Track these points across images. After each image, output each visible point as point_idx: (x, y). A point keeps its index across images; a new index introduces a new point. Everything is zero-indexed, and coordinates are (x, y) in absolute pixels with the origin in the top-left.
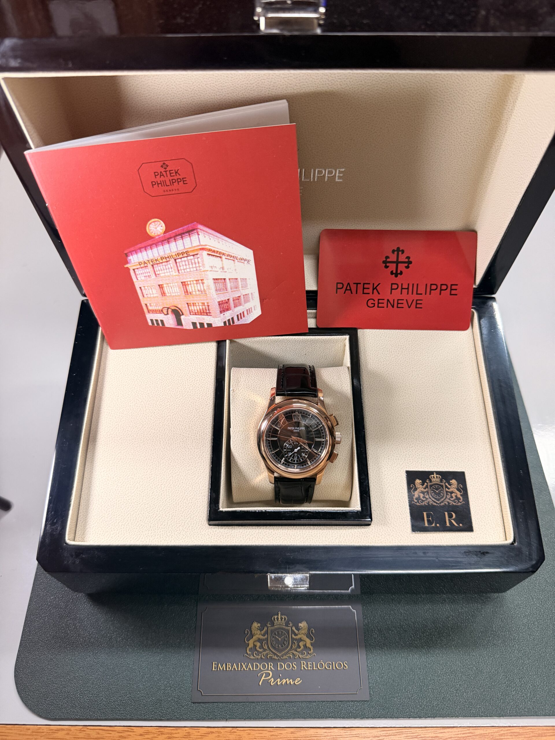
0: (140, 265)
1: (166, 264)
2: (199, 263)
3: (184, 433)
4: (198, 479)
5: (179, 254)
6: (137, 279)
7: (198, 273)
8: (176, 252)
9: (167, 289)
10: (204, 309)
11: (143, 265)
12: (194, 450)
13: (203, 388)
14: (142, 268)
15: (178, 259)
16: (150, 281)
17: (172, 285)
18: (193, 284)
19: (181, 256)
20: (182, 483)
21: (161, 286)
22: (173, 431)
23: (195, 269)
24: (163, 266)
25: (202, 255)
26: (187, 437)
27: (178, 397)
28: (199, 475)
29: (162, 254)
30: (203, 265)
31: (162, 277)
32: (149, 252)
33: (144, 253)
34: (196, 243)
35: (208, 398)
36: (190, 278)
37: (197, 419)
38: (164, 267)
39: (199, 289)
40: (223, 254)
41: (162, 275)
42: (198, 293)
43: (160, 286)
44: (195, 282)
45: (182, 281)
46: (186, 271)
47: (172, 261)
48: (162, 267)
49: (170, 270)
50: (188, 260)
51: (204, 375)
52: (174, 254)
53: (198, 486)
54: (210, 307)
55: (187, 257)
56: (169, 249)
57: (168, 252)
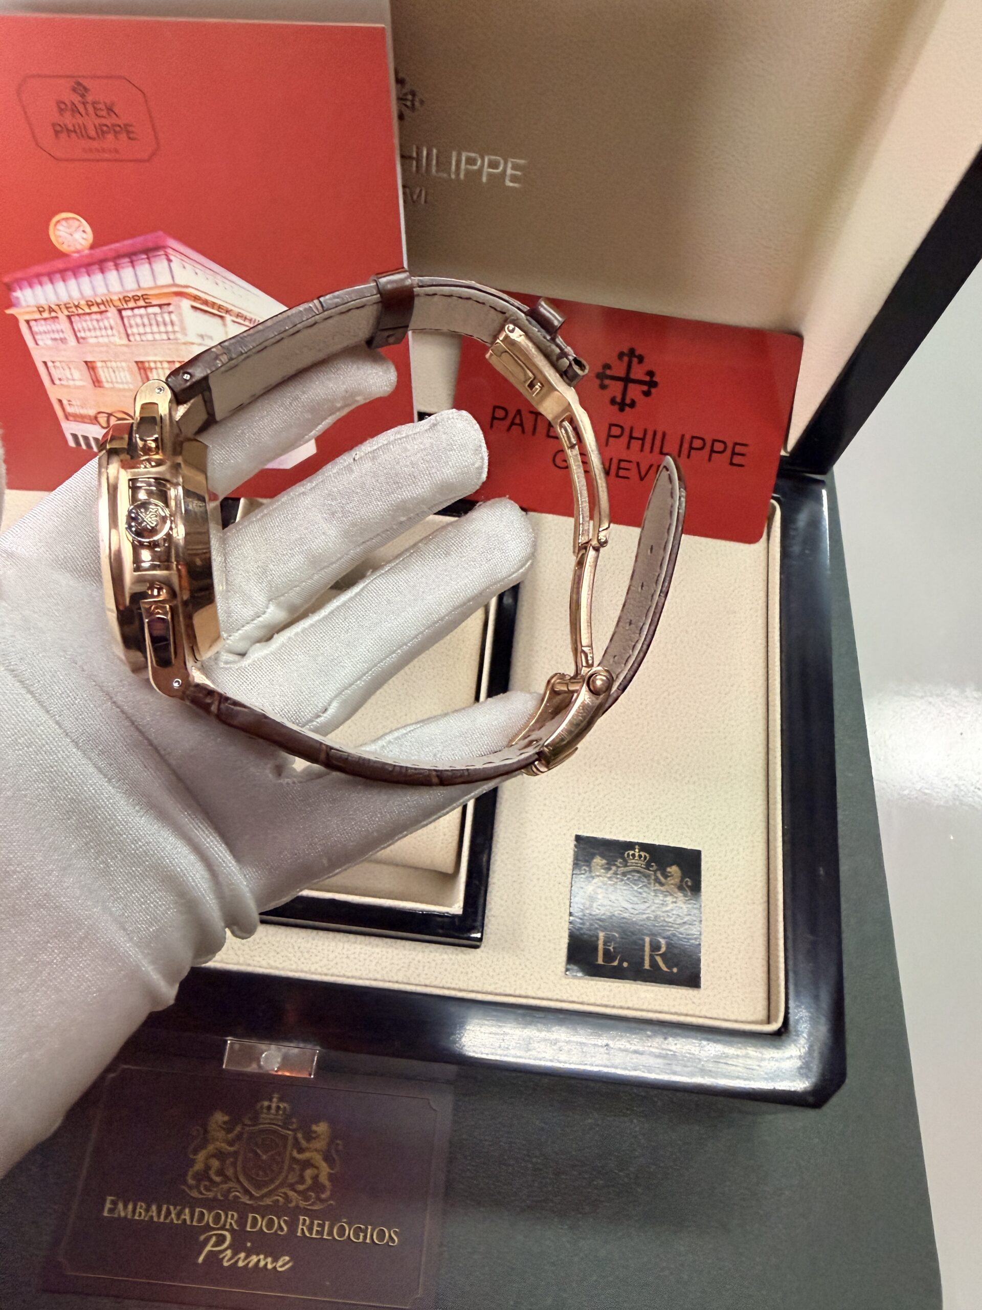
0: (40, 312)
1: (98, 316)
2: (172, 324)
5: (127, 299)
6: (37, 344)
7: (171, 346)
8: (120, 293)
9: (104, 372)
11: (49, 312)
14: (45, 319)
15: (125, 309)
16: (65, 350)
17: (114, 364)
19: (131, 304)
21: (90, 366)
23: (165, 336)
24: (91, 320)
25: (178, 307)
29: (88, 292)
30: (184, 330)
31: (92, 345)
32: (60, 285)
33: (49, 287)
34: (164, 279)
36: (156, 355)
38: (95, 323)
40: (228, 311)
41: (92, 341)
43: (89, 364)
45: (137, 360)
46: (144, 338)
47: (112, 313)
48: (89, 323)
49: (109, 332)
50: (148, 315)
52: (115, 298)
55: (145, 307)
56: (102, 283)
57: (101, 290)
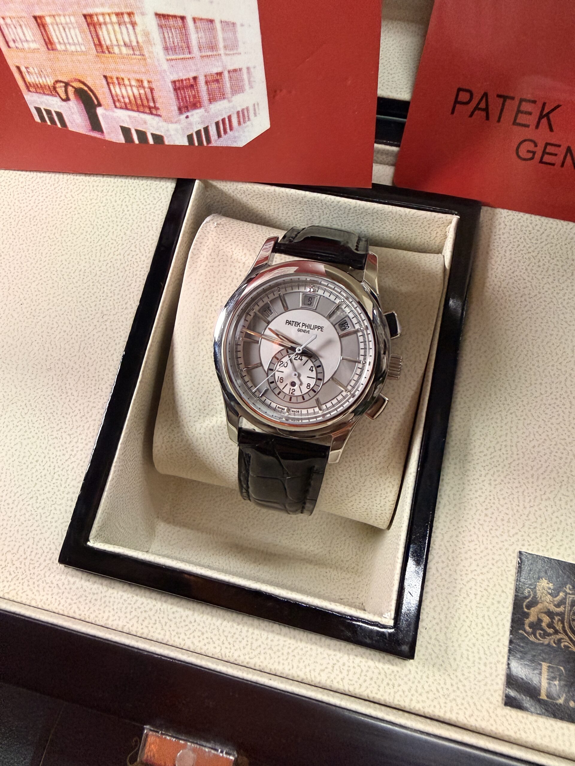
3: (67, 357)
4: (70, 461)
9: (54, 30)
10: (143, 96)
12: (76, 398)
13: (127, 272)
17: (62, 19)
18: (112, 23)
20: (37, 461)
21: (40, 22)
22: (46, 349)
26: (70, 368)
27: (74, 281)
28: (73, 453)
35: (132, 296)
36: (103, 6)
37: (100, 334)
39: (127, 40)
42: (124, 50)
43: (38, 20)
44: (114, 19)
45: (85, 12)
51: (135, 247)
53: (66, 477)
54: (156, 95)
